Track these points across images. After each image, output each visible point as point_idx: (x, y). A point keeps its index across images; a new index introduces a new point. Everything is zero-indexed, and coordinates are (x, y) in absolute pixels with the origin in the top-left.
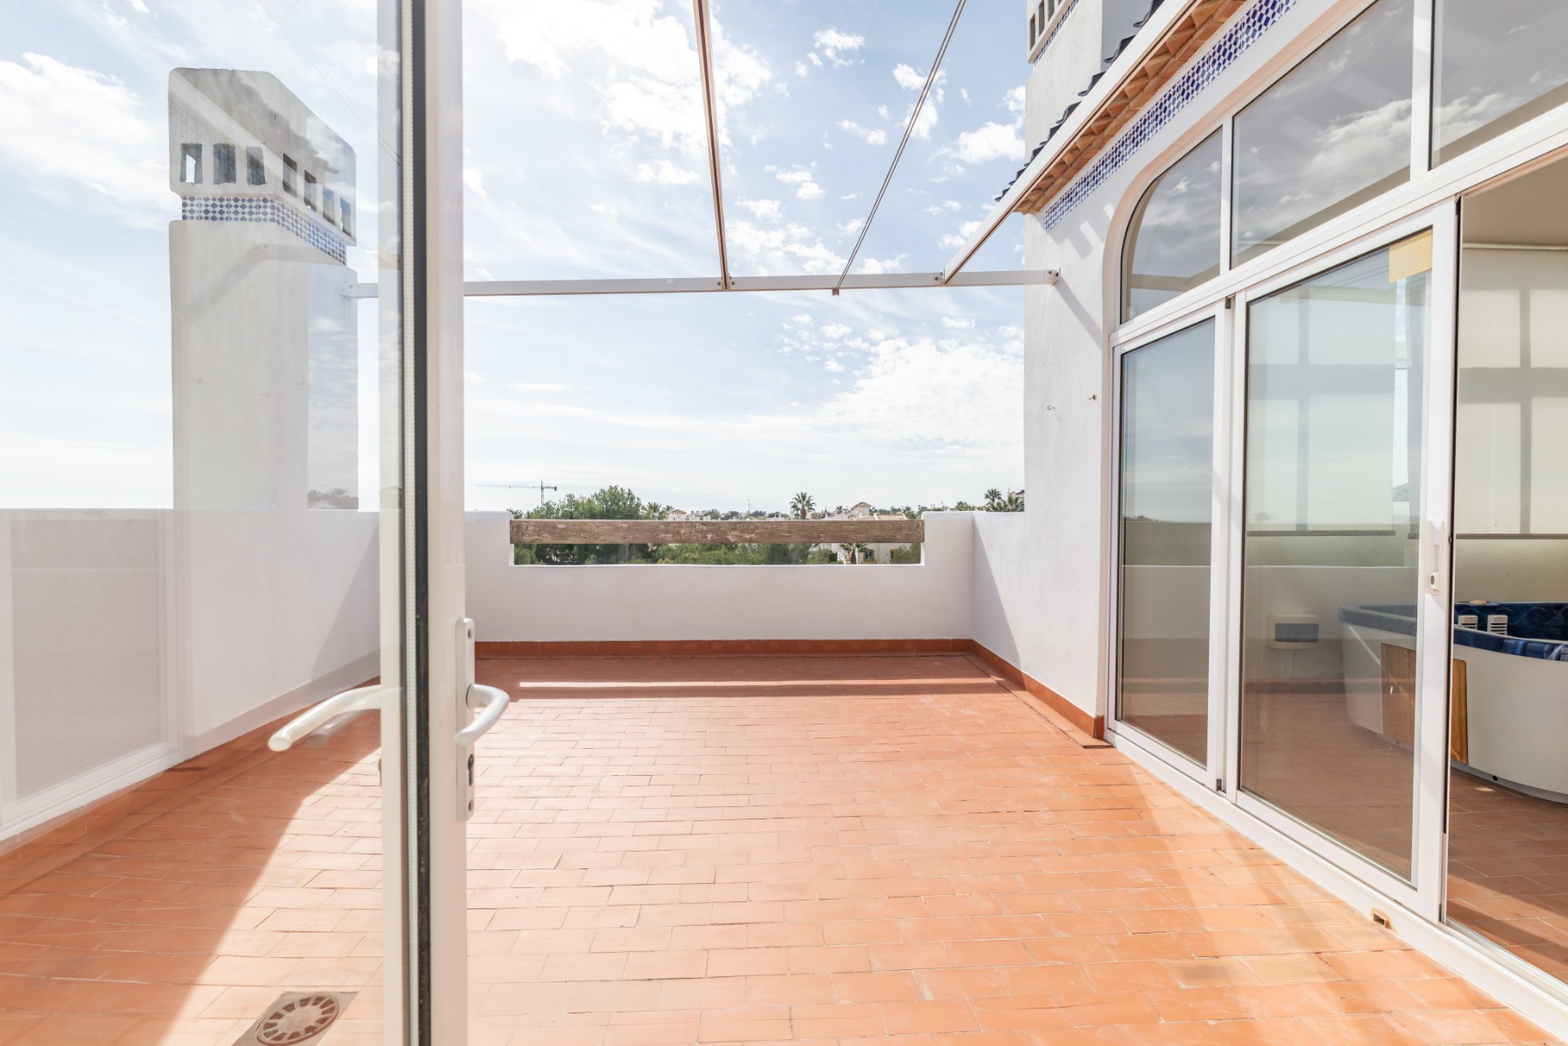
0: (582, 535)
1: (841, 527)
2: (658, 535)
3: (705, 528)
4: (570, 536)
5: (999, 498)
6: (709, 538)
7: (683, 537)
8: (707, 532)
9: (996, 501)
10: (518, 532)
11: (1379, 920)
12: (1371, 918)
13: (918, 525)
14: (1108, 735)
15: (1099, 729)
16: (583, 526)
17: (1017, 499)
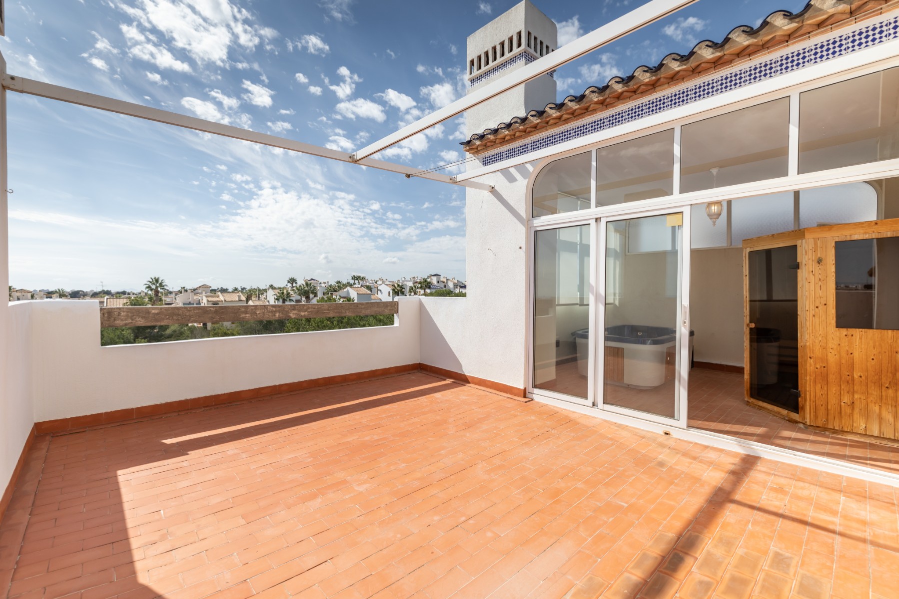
0: (175, 317)
1: (357, 306)
2: (240, 315)
3: (274, 309)
4: (163, 319)
5: (296, 283)
6: (277, 316)
7: (259, 316)
8: (276, 312)
9: (294, 285)
10: (109, 318)
11: (666, 434)
12: (663, 434)
13: (395, 304)
14: (528, 395)
15: (525, 393)
16: (176, 311)
17: (311, 284)
